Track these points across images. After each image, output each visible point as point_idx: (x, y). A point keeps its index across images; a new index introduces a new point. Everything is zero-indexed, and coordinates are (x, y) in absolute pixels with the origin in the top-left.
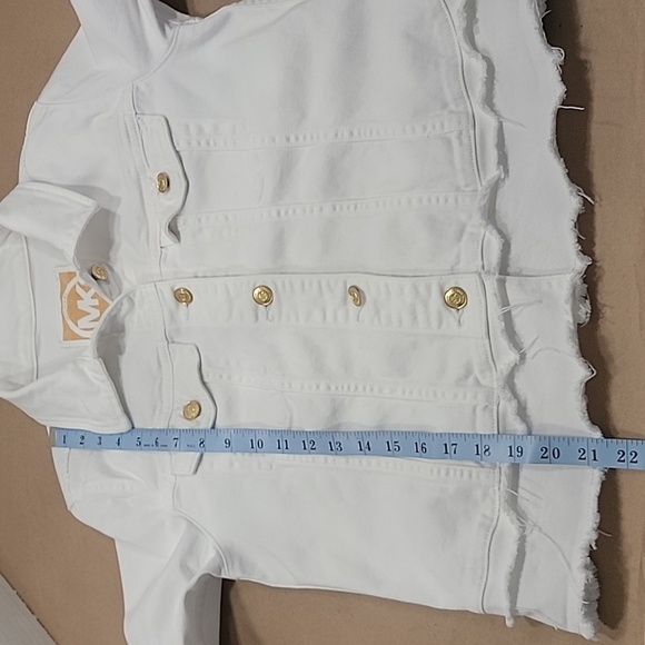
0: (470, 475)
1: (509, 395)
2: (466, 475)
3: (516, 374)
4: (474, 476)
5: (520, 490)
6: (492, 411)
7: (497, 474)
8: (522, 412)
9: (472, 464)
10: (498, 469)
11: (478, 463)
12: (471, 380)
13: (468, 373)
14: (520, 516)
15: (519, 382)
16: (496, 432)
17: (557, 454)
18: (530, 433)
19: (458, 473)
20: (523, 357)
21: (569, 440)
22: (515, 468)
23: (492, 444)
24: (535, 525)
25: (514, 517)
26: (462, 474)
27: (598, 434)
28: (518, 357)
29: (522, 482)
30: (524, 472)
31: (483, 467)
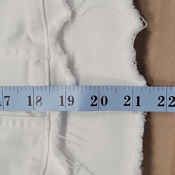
0: (22, 124)
1: (60, 50)
2: (18, 124)
3: (66, 32)
4: (26, 124)
5: (68, 135)
6: (43, 65)
7: (47, 122)
8: (71, 65)
9: (24, 114)
10: (47, 118)
11: (29, 112)
12: (23, 38)
13: (20, 31)
14: (69, 158)
15: (68, 39)
16: (47, 84)
17: (105, 101)
18: (77, 84)
19: (11, 123)
20: (74, 15)
21: (116, 89)
22: (64, 116)
23: (43, 94)
24: (82, 165)
25: (65, 159)
26: (14, 123)
27: (142, 83)
28: (69, 14)
29: (70, 127)
30: (71, 120)
31: (33, 116)
